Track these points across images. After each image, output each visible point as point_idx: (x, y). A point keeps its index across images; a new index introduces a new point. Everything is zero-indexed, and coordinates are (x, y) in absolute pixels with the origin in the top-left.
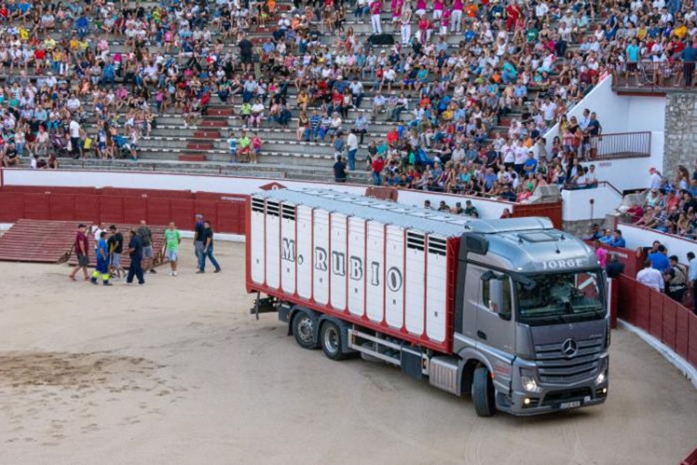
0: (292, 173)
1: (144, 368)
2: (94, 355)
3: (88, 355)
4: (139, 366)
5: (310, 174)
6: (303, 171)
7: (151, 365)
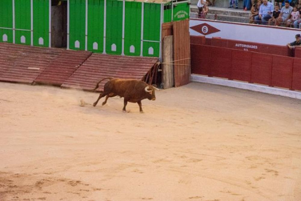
0: (222, 15)
1: (81, 190)
2: (35, 175)
3: (30, 175)
4: (76, 188)
5: (240, 17)
6: (233, 13)
7: (87, 188)
